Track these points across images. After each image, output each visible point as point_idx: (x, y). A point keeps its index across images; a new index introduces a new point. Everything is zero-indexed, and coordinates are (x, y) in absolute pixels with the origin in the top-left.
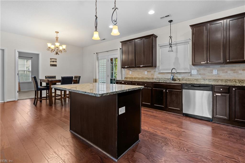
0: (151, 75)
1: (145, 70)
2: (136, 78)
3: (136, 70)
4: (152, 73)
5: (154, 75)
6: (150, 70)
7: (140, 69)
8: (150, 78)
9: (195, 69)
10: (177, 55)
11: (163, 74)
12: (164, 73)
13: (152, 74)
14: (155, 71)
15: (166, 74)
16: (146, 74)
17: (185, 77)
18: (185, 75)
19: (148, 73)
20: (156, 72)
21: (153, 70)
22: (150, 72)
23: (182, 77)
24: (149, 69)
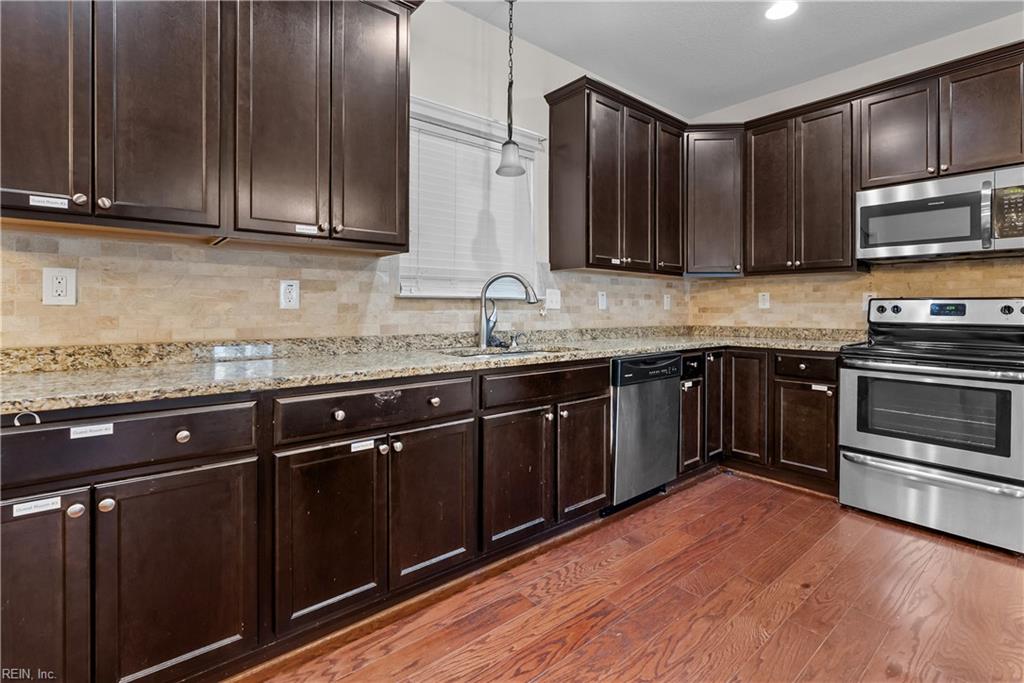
0: (334, 311)
1: (274, 270)
2: (160, 345)
3: (156, 263)
4: (344, 300)
5: (363, 315)
6: (332, 274)
7: (210, 260)
8: (332, 340)
9: (555, 286)
10: (487, 198)
11: (422, 304)
12: (429, 302)
13: (344, 308)
14: (367, 288)
15: (442, 304)
16: (295, 304)
17: (522, 324)
18: (525, 312)
19: (310, 296)
20: (373, 295)
21: (350, 273)
22: (332, 286)
23: (513, 325)
24: (322, 266)
